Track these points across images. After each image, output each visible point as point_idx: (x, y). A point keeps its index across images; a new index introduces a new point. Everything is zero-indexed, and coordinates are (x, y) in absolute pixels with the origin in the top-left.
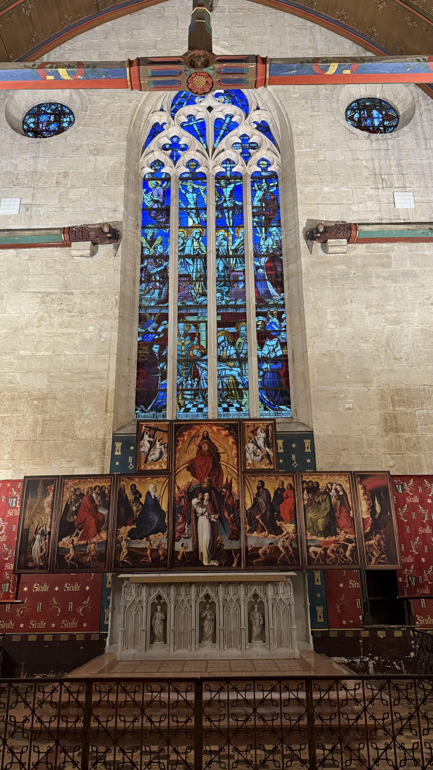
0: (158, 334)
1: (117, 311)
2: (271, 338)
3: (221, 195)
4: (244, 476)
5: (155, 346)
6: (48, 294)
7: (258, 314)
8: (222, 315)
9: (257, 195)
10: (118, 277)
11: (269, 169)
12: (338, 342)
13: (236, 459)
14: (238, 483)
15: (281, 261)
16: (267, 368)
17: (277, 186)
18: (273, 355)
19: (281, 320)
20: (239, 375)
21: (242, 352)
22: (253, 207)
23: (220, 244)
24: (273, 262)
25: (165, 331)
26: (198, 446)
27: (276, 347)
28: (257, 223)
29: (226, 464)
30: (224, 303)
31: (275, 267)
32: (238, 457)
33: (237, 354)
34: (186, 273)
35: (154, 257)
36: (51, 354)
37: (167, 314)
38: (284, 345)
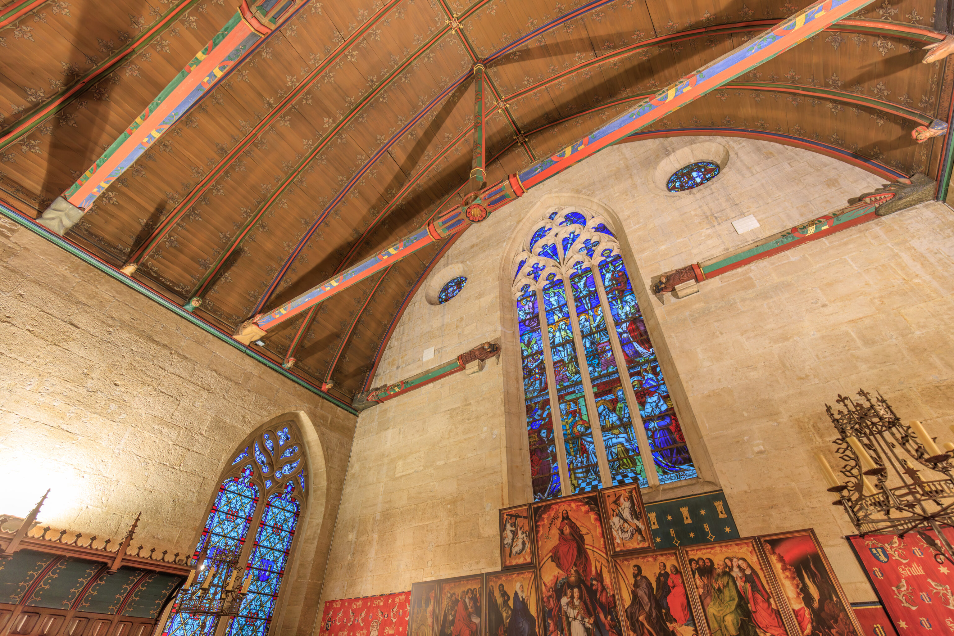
0: (544, 419)
1: (503, 408)
2: (651, 394)
3: (576, 289)
4: (615, 561)
5: (543, 431)
6: (454, 410)
7: (631, 375)
8: (598, 386)
9: (607, 277)
10: (501, 380)
11: (612, 255)
12: (720, 379)
13: (602, 539)
14: (609, 571)
15: (642, 321)
16: (654, 427)
17: (622, 264)
18: (657, 412)
19: (656, 374)
20: (627, 441)
21: (624, 417)
22: (606, 288)
23: (584, 326)
24: (635, 323)
25: (549, 414)
26: (559, 529)
27: (659, 402)
28: (612, 298)
29: (591, 548)
30: (596, 374)
31: (638, 328)
32: (604, 537)
33: (620, 419)
34: (559, 359)
35: (532, 355)
36: (458, 459)
37: (548, 399)
38: (666, 398)
